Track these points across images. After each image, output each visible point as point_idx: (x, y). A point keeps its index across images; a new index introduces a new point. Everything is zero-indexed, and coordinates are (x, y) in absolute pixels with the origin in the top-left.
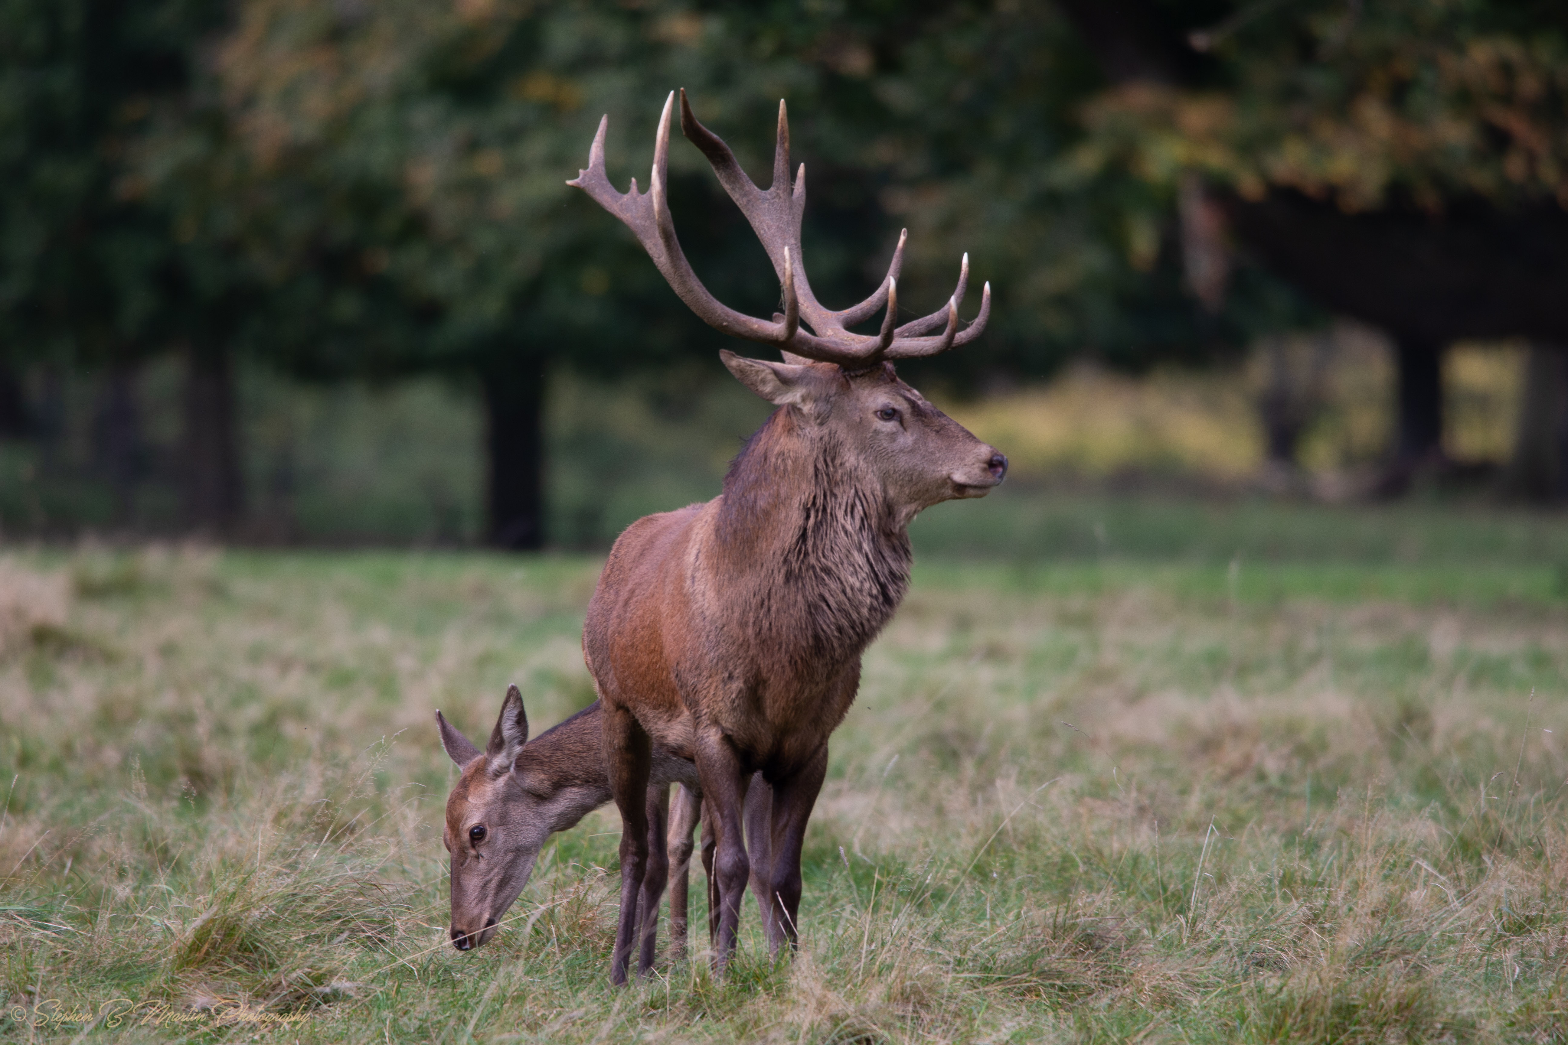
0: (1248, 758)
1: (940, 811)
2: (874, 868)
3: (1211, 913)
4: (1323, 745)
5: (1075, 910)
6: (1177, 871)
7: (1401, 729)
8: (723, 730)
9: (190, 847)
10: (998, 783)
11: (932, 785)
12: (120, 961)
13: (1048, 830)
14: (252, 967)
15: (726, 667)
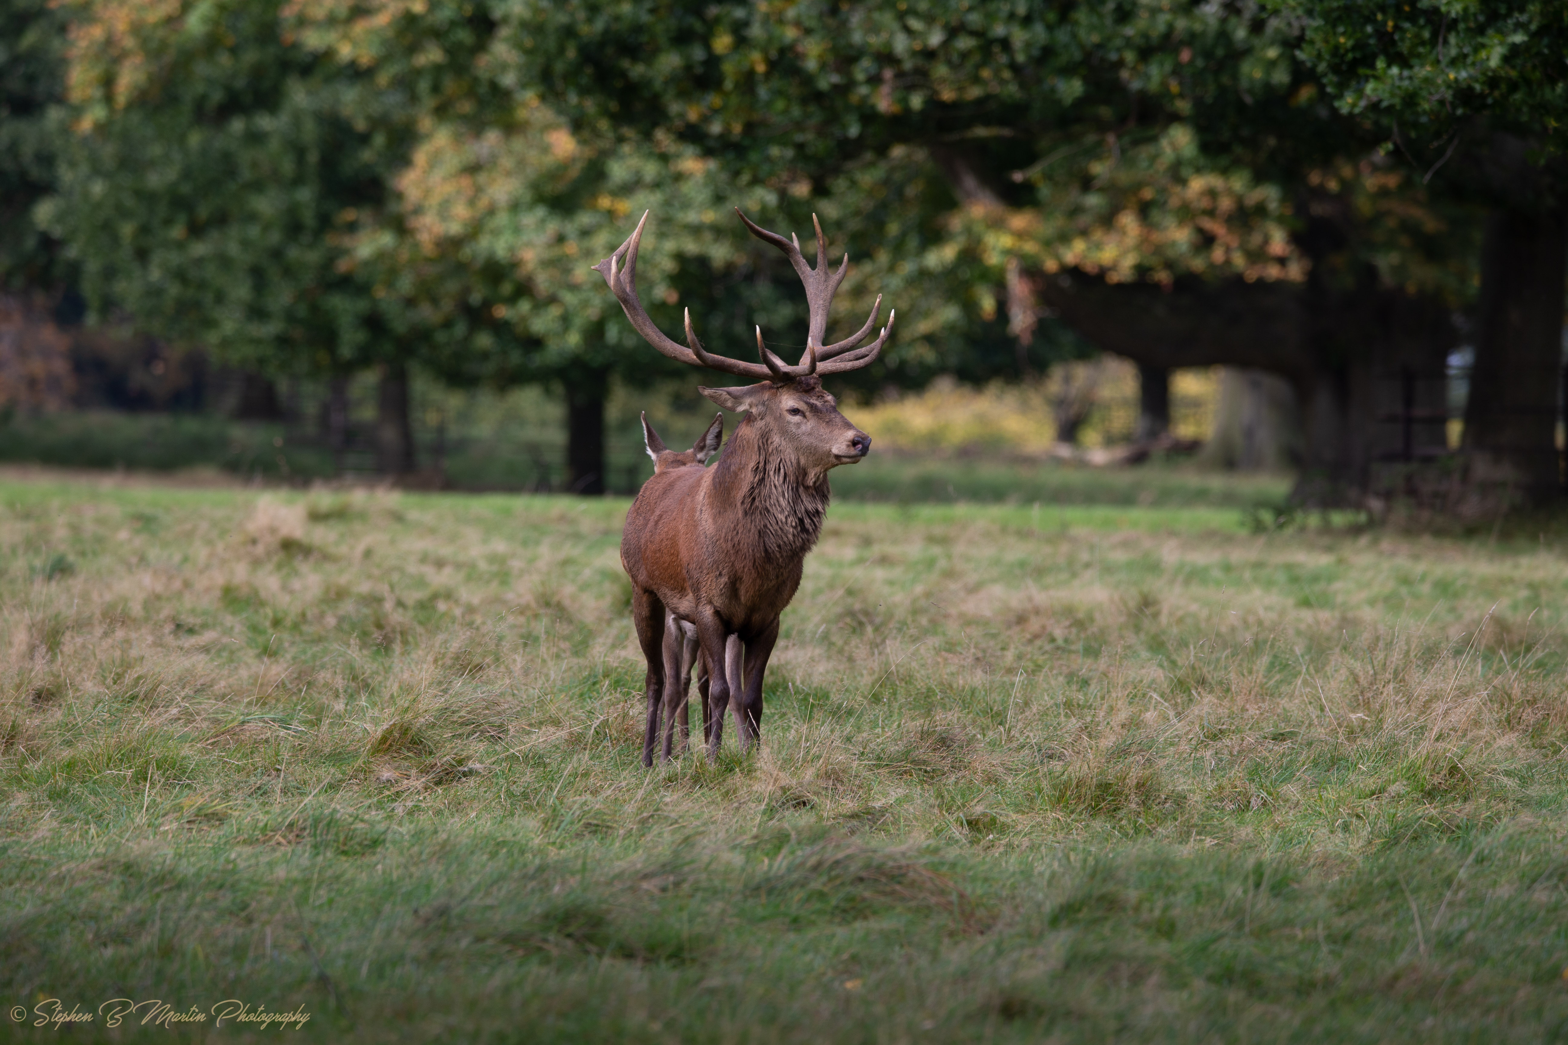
0: (1044, 627)
1: (851, 659)
2: (809, 695)
3: (1020, 725)
4: (1092, 620)
5: (935, 722)
6: (998, 698)
7: (1140, 610)
8: (715, 607)
9: (380, 678)
10: (888, 642)
11: (846, 643)
12: (335, 750)
13: (918, 672)
14: (419, 754)
15: (718, 568)
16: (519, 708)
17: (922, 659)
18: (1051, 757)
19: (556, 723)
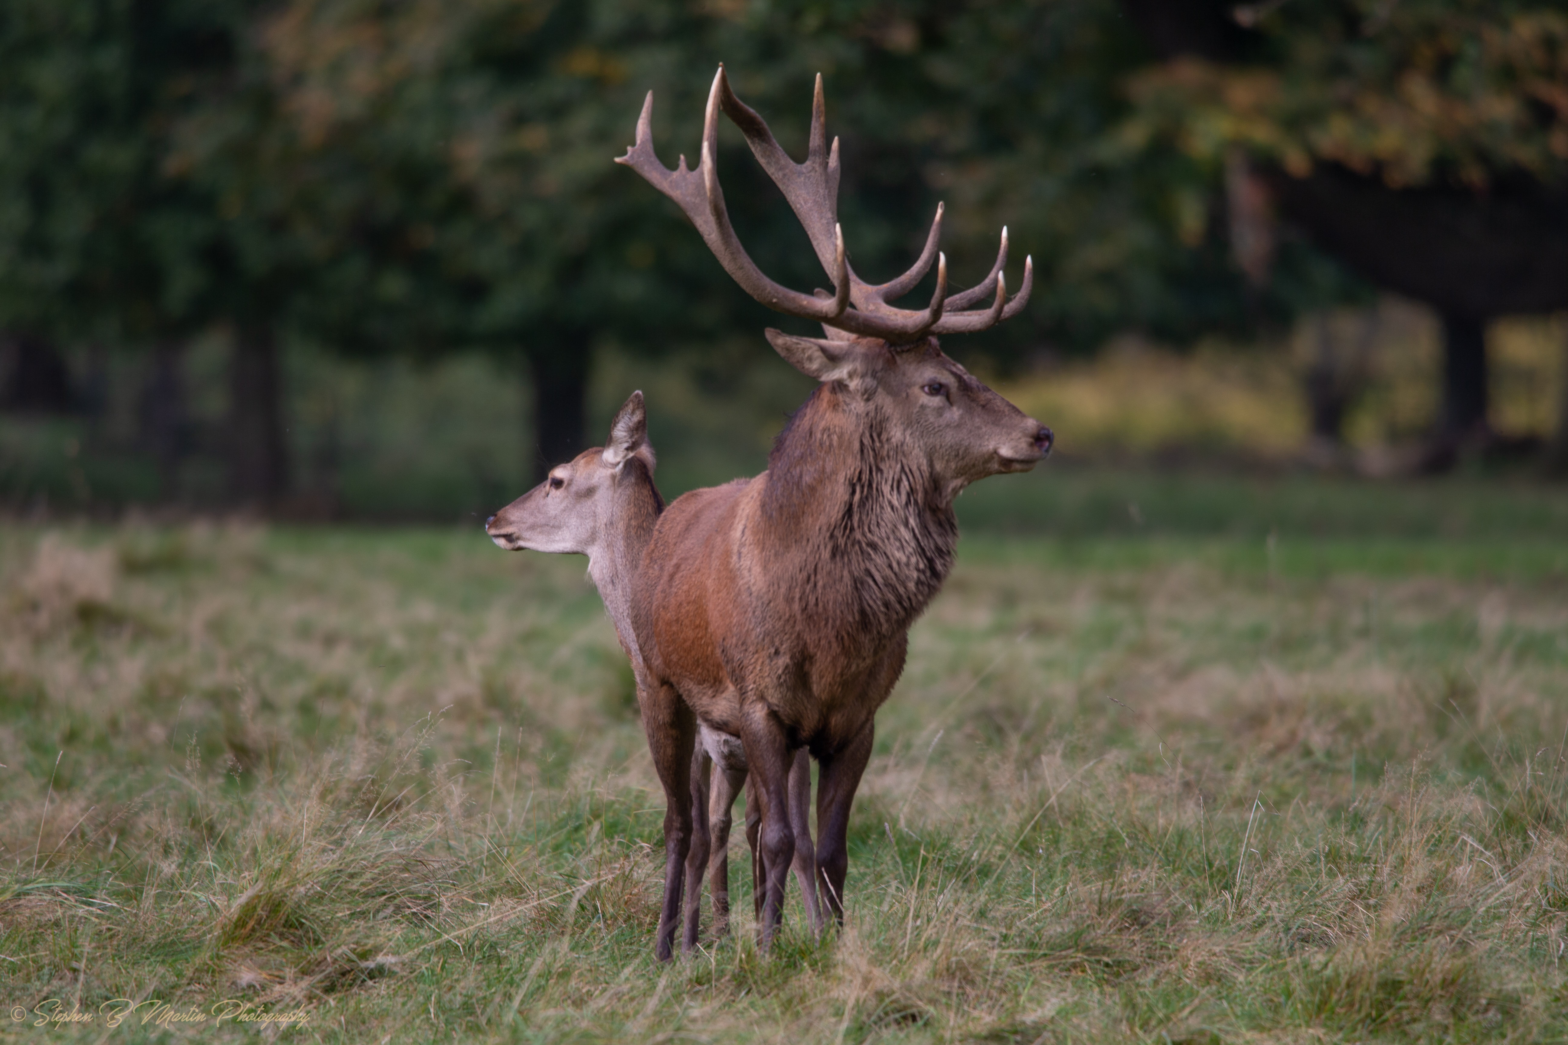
0: (1293, 734)
1: (986, 787)
2: (919, 843)
3: (1257, 889)
4: (1369, 721)
5: (1121, 886)
6: (1222, 847)
7: (1446, 703)
8: (769, 706)
9: (236, 824)
10: (1044, 758)
11: (978, 761)
12: (165, 937)
13: (1094, 806)
14: (297, 943)
15: (772, 643)
16: (456, 869)
17: (1099, 785)
18: (1305, 940)
19: (516, 891)
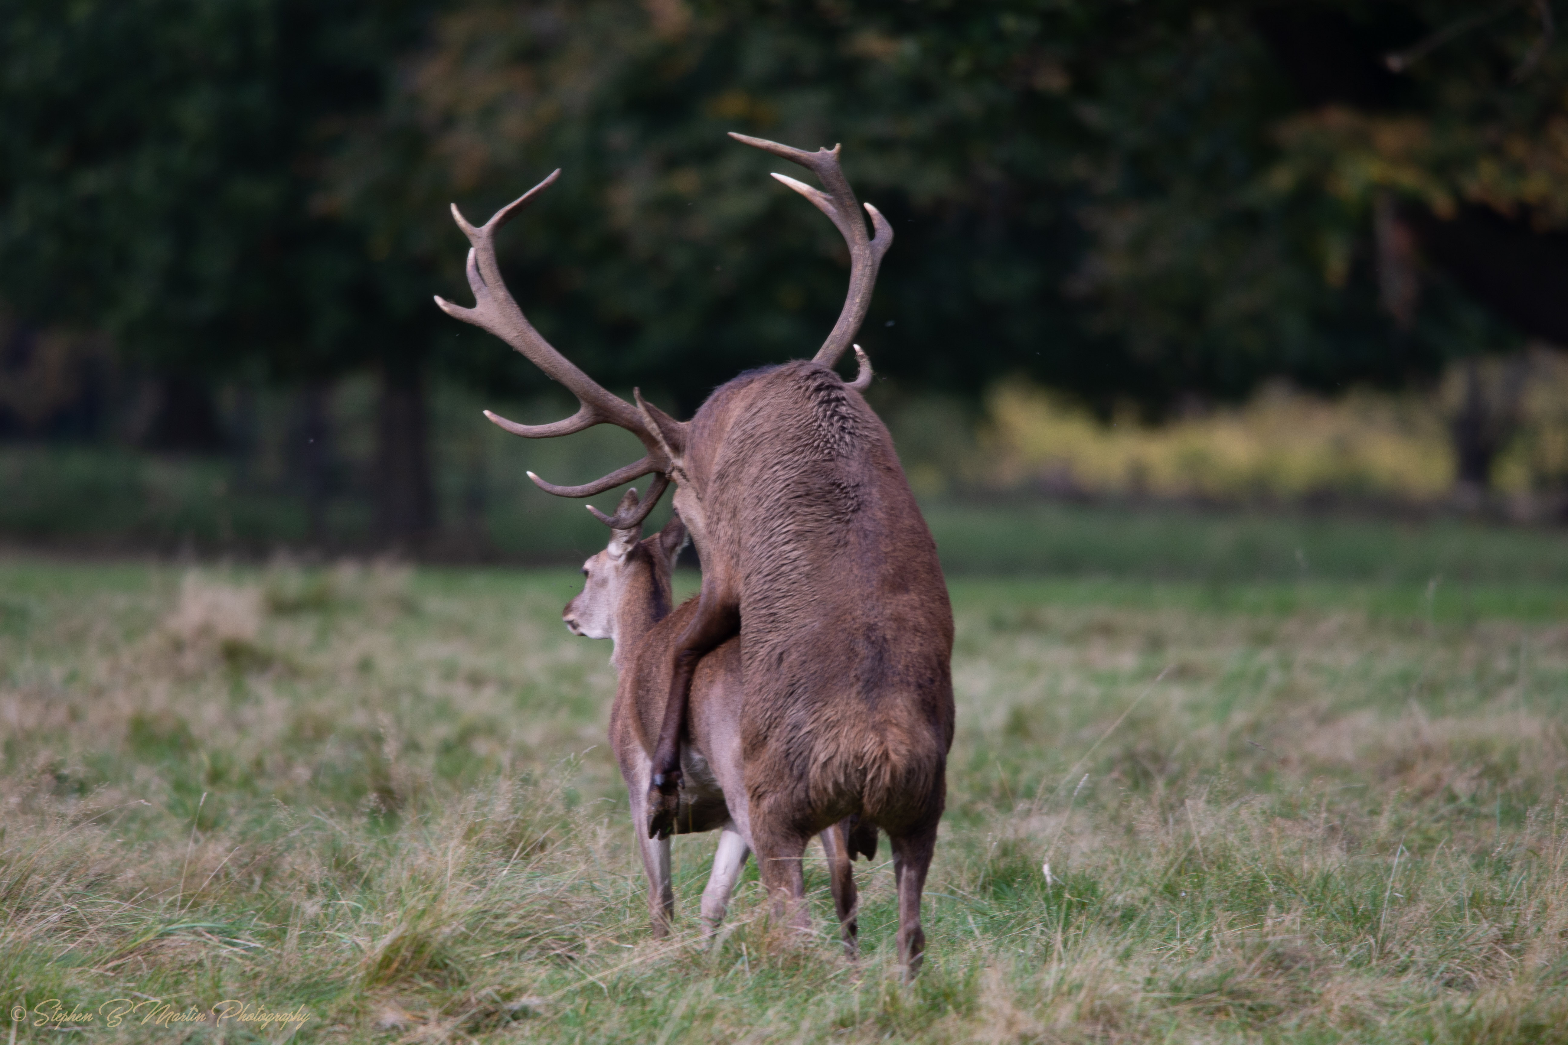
2: (1064, 888)
3: (1401, 933)
4: (1514, 765)
5: (1265, 930)
6: (1366, 892)
9: (380, 864)
10: (1188, 802)
11: (1124, 804)
13: (1238, 850)
17: (1244, 828)
